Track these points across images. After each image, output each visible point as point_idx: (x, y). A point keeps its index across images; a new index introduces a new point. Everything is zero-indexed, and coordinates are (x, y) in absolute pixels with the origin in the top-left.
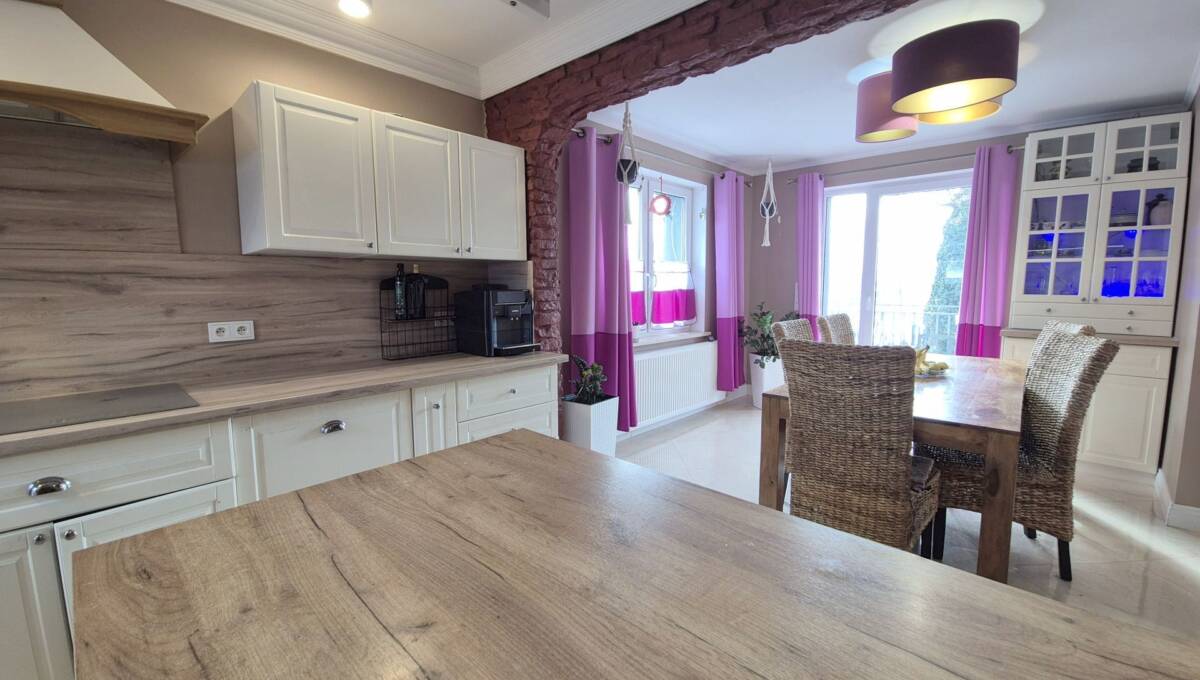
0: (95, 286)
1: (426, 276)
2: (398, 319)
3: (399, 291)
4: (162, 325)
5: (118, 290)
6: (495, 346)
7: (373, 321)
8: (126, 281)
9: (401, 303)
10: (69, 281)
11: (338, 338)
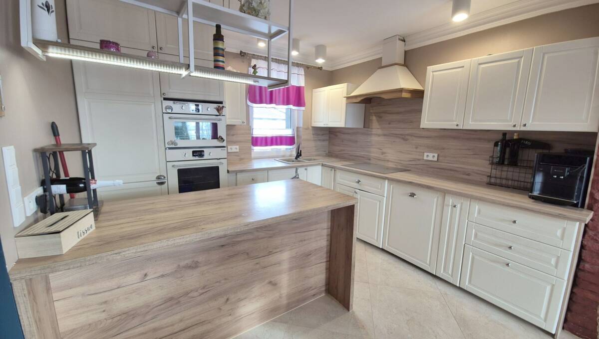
0: (403, 138)
2: (497, 163)
3: (499, 148)
4: (415, 151)
6: (536, 192)
8: (409, 137)
9: (498, 155)
10: (399, 137)
11: (470, 167)
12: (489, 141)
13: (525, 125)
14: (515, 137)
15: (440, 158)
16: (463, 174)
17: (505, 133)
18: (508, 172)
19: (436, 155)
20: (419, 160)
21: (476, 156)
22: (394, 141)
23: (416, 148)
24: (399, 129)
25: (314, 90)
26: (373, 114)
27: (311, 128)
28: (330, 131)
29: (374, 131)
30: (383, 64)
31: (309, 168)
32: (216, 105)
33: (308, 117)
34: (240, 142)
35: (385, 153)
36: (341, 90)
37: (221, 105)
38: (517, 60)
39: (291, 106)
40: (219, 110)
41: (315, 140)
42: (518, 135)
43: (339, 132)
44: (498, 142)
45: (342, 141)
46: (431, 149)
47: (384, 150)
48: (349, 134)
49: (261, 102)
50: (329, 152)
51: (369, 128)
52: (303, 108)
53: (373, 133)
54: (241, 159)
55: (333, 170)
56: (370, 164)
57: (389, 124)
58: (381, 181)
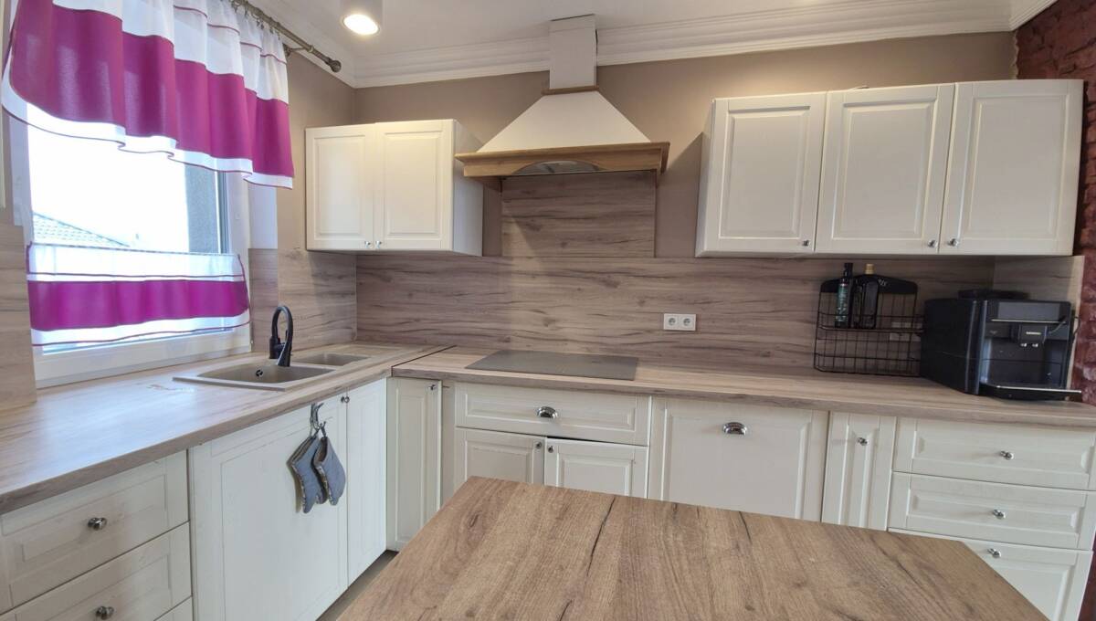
0: (604, 281)
1: (883, 278)
2: (837, 326)
3: (842, 295)
4: (638, 312)
5: (615, 285)
6: (985, 380)
7: (810, 325)
8: (620, 278)
9: (843, 308)
10: (594, 278)
11: (771, 339)
13: (952, 243)
15: (702, 324)
16: (757, 355)
17: (849, 263)
19: (692, 318)
20: (649, 331)
22: (579, 289)
23: (642, 303)
24: (591, 259)
26: (513, 220)
27: (305, 253)
29: (518, 265)
30: (552, 86)
38: (925, 106)
43: (395, 269)
45: (410, 295)
46: (681, 303)
47: (552, 314)
48: (430, 273)
51: (500, 255)
52: (287, 182)
53: (515, 269)
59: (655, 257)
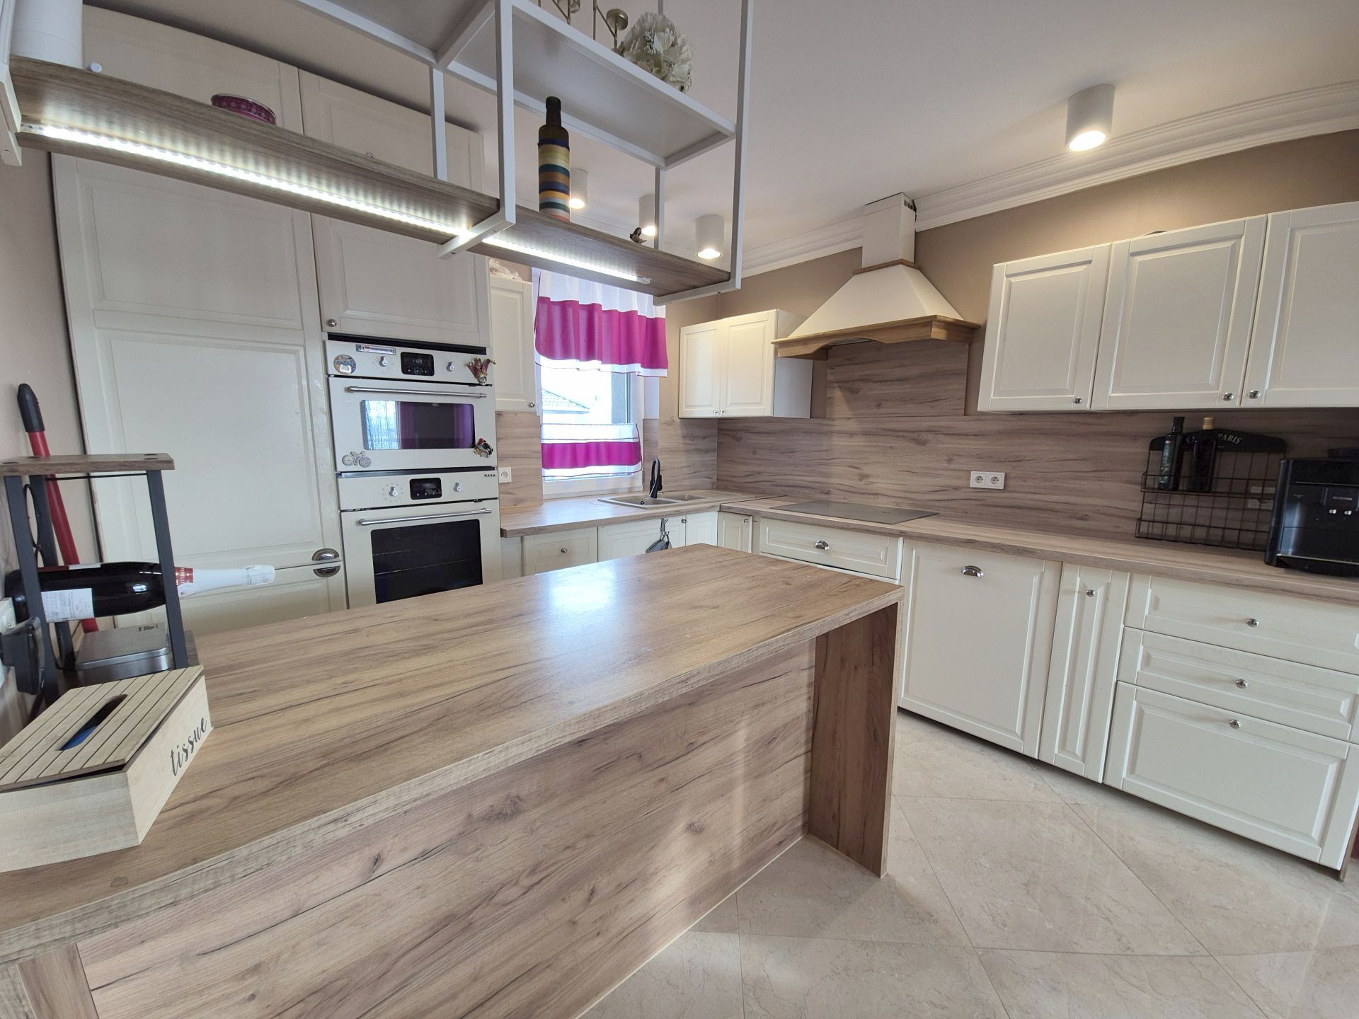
0: (914, 440)
1: (1234, 433)
2: (1161, 488)
3: (1166, 454)
4: (946, 469)
5: (924, 443)
6: (1288, 552)
7: (1135, 487)
8: (930, 436)
9: (1165, 468)
10: (903, 436)
11: (1090, 501)
12: (1135, 437)
13: (1254, 395)
14: (1205, 427)
15: (1011, 482)
16: (1071, 517)
17: (1179, 417)
18: (1187, 508)
19: (1001, 476)
20: (956, 488)
21: (1103, 474)
22: (891, 447)
23: (950, 461)
24: (903, 419)
25: (685, 330)
26: (836, 385)
27: (678, 421)
28: (718, 429)
29: (839, 425)
30: (865, 263)
31: (689, 518)
32: (469, 358)
33: (673, 393)
34: (515, 457)
35: (867, 476)
36: (762, 325)
37: (482, 358)
38: (1229, 244)
39: (637, 367)
40: (478, 369)
41: (687, 451)
42: (1213, 422)
43: (746, 430)
44: (1164, 439)
45: (754, 452)
46: (988, 461)
47: (866, 470)
49: (566, 354)
50: (717, 479)
51: (824, 417)
52: (663, 372)
53: (835, 429)
54: (518, 502)
55: (751, 518)
56: (827, 503)
57: (879, 406)
58: (888, 541)
59: (965, 415)
